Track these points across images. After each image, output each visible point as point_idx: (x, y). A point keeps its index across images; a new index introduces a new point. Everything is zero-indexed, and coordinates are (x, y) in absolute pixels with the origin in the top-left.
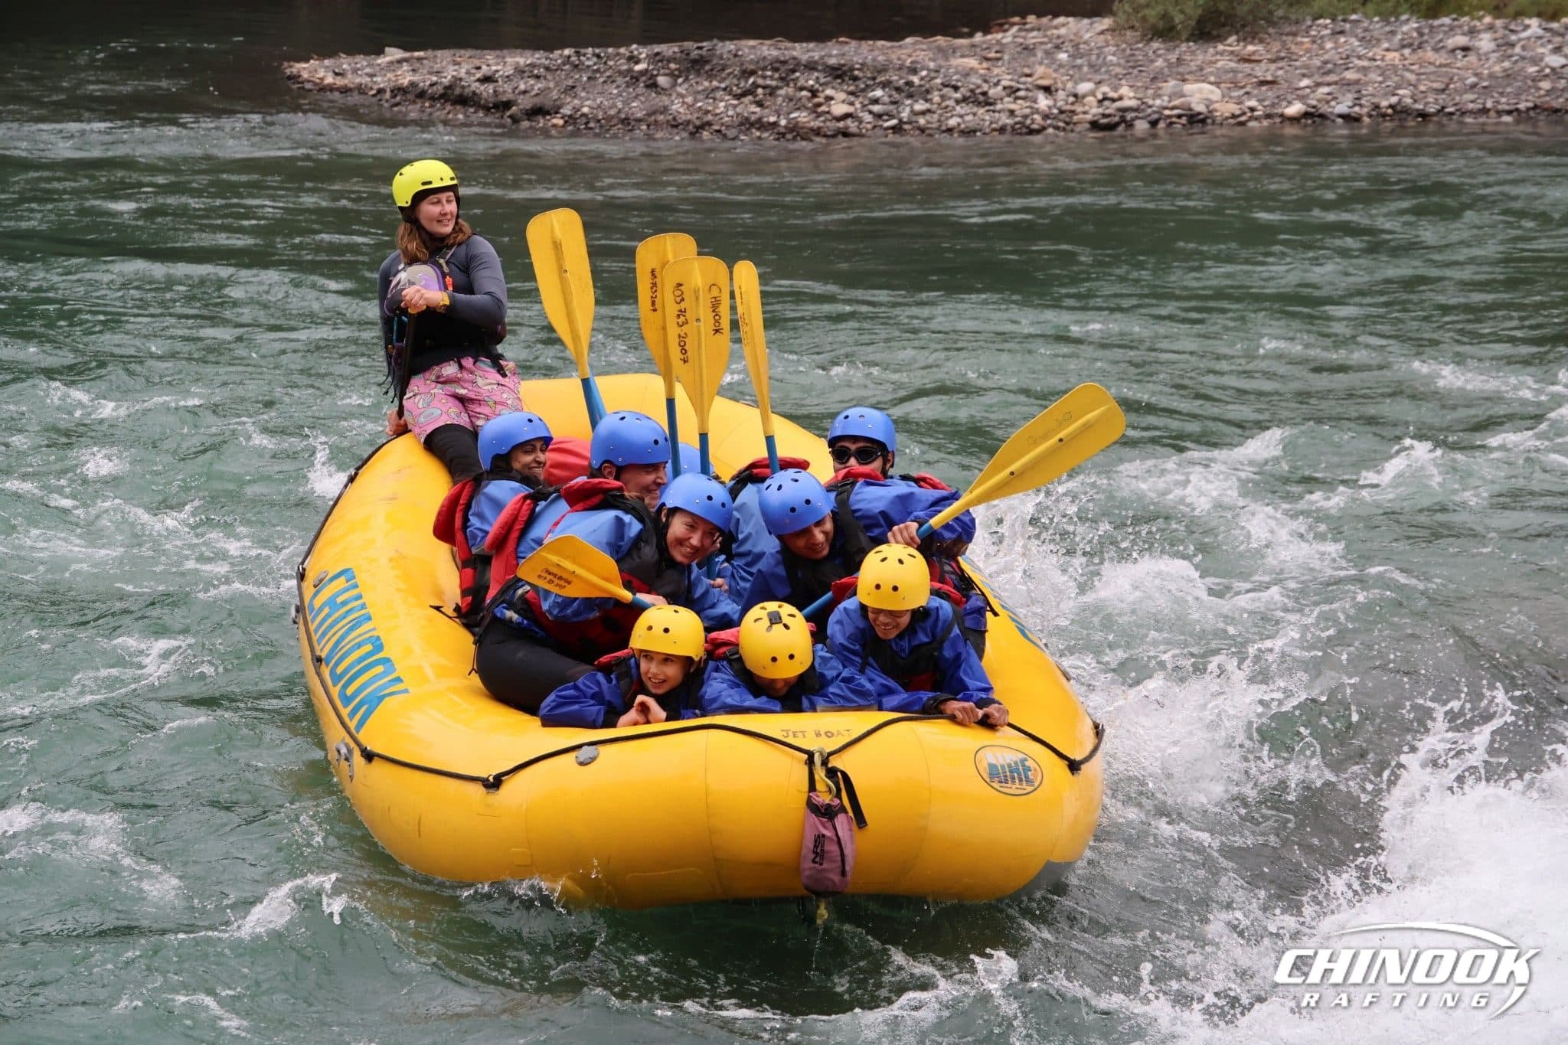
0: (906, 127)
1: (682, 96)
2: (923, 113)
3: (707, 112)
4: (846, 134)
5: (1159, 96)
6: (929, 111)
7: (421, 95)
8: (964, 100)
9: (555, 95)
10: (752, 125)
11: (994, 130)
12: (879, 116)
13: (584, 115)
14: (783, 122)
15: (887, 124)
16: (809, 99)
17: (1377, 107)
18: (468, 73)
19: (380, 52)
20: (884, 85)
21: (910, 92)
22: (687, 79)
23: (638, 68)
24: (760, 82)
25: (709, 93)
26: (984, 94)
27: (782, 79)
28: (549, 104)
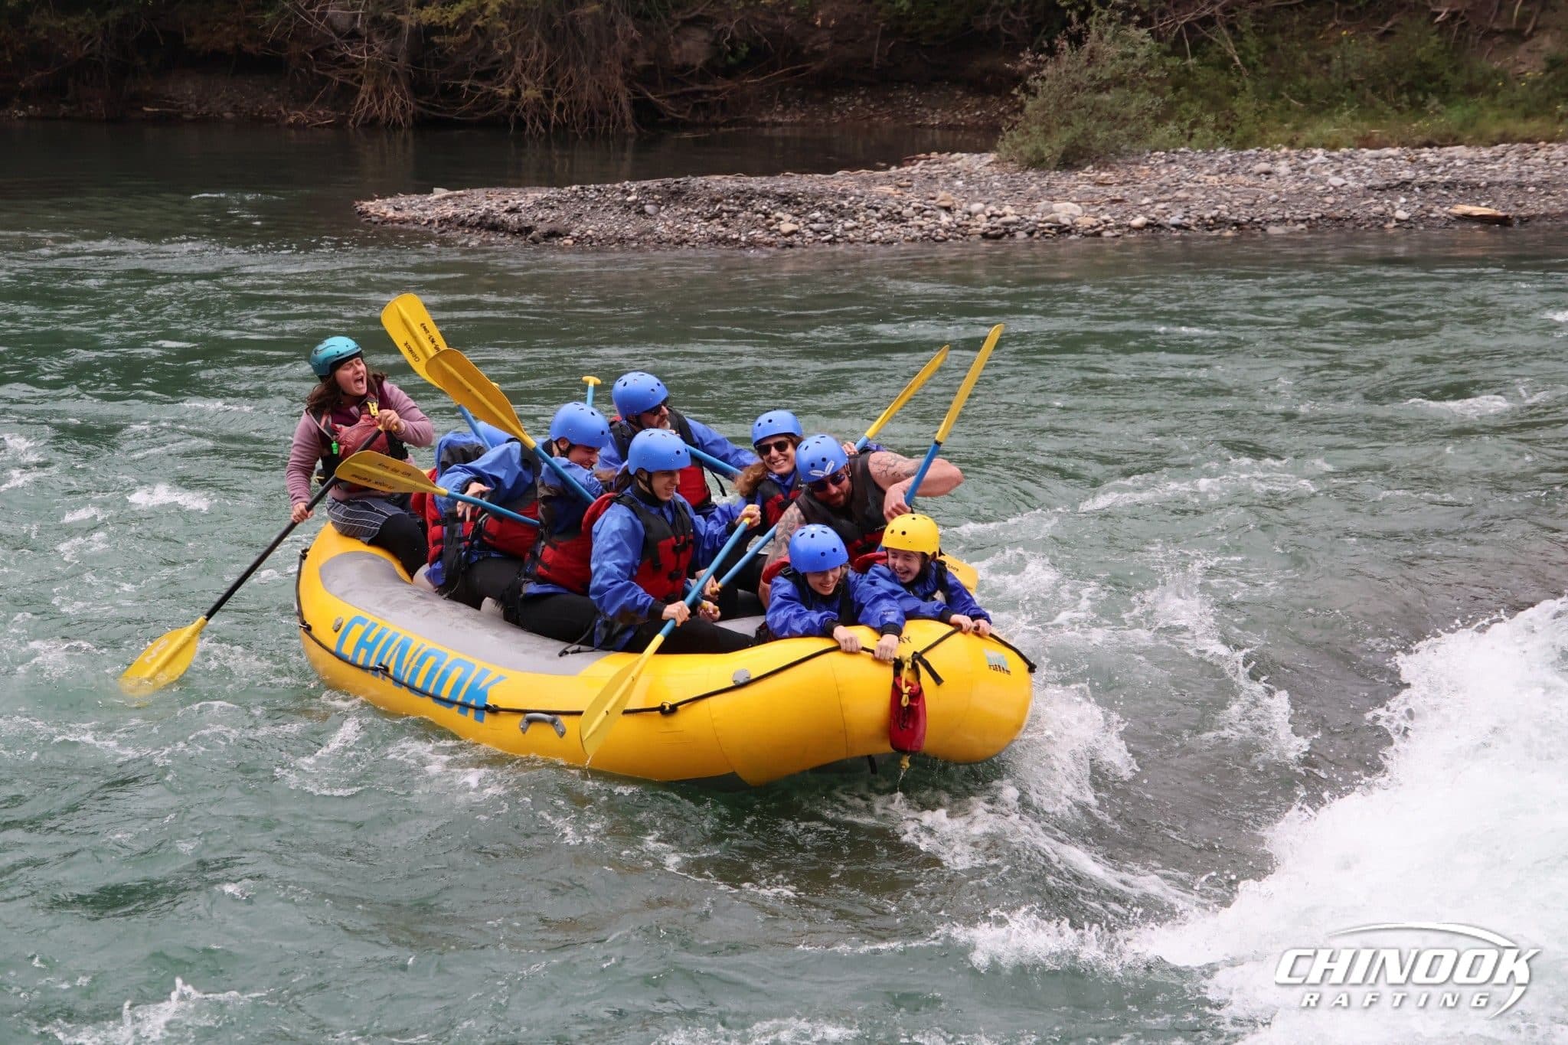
0: (839, 240)
1: (665, 220)
2: (852, 229)
3: (684, 232)
4: (791, 246)
5: (1034, 213)
6: (856, 227)
7: (462, 224)
8: (884, 218)
9: (565, 221)
10: (719, 241)
11: (907, 241)
12: (818, 232)
13: (589, 236)
14: (743, 238)
15: (824, 238)
16: (763, 220)
17: (1202, 218)
18: (498, 206)
19: (430, 192)
20: (822, 208)
21: (841, 213)
22: (668, 207)
23: (630, 199)
24: (725, 207)
25: (686, 217)
26: (899, 213)
27: (742, 205)
28: (561, 229)
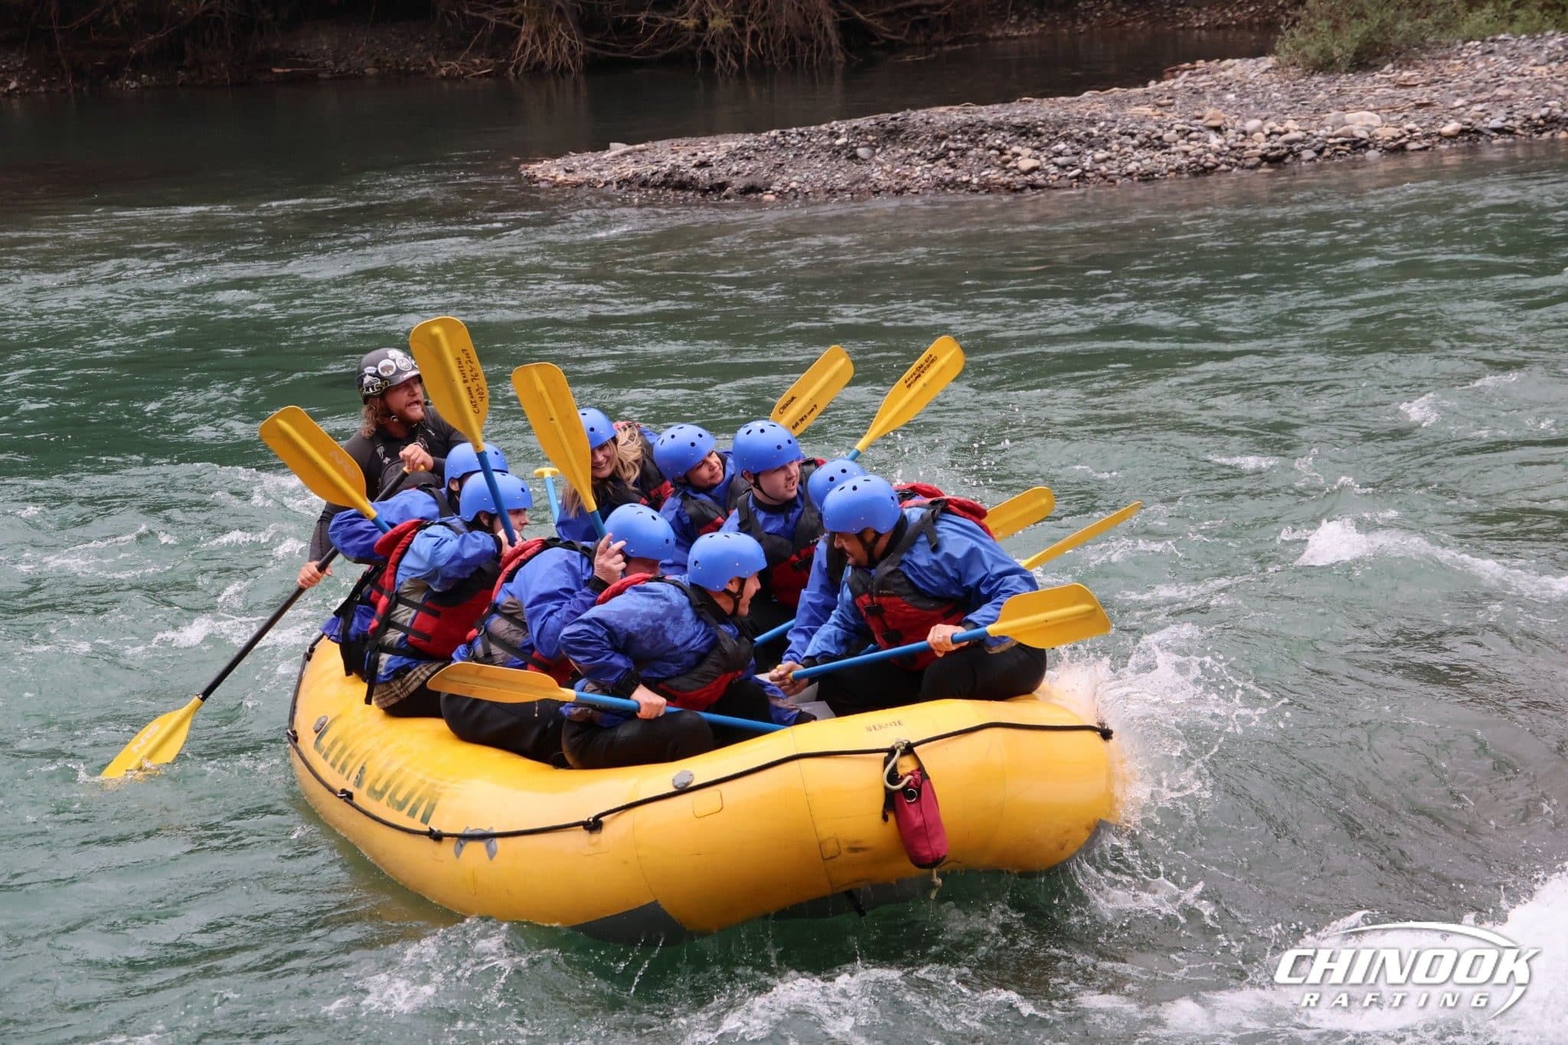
0: (1089, 175)
1: (881, 164)
2: (1104, 161)
3: (905, 177)
4: (1034, 186)
5: (1323, 126)
6: (1109, 158)
7: (644, 184)
8: (1141, 145)
9: (765, 173)
10: (947, 185)
11: (1171, 171)
12: (1063, 167)
13: (793, 189)
14: (975, 180)
15: (1071, 174)
16: (997, 157)
17: (1529, 119)
18: (685, 160)
19: (605, 147)
20: (1066, 138)
21: (1090, 142)
22: (884, 149)
23: (839, 142)
24: (952, 145)
25: (906, 160)
26: (1159, 138)
27: (971, 141)
28: (760, 182)
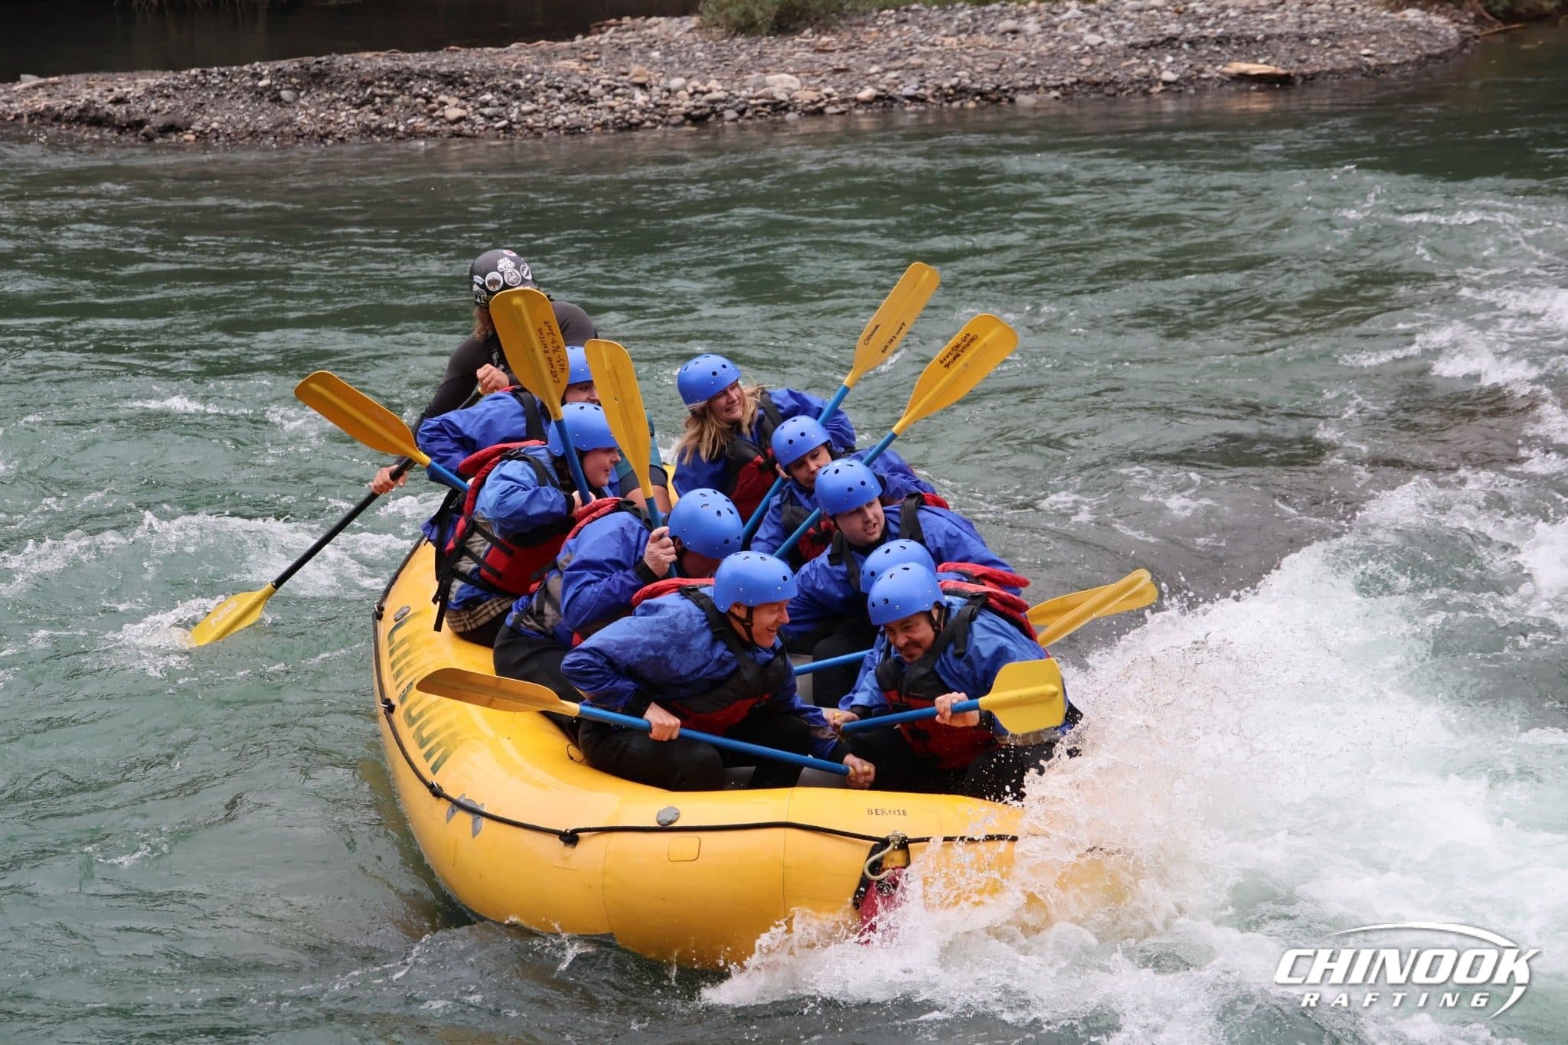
0: (516, 126)
1: (305, 108)
2: (530, 113)
3: (330, 122)
4: (459, 135)
5: (745, 87)
6: (536, 111)
7: (57, 118)
8: (567, 99)
9: (185, 112)
10: (373, 132)
11: (597, 125)
12: (490, 118)
13: (213, 130)
14: (401, 128)
15: (497, 125)
16: (424, 106)
17: (940, 88)
18: (101, 95)
19: (16, 79)
20: (493, 89)
21: (517, 94)
22: (308, 92)
23: (262, 84)
24: (378, 91)
25: (331, 104)
26: (586, 93)
27: (397, 88)
28: (180, 122)
